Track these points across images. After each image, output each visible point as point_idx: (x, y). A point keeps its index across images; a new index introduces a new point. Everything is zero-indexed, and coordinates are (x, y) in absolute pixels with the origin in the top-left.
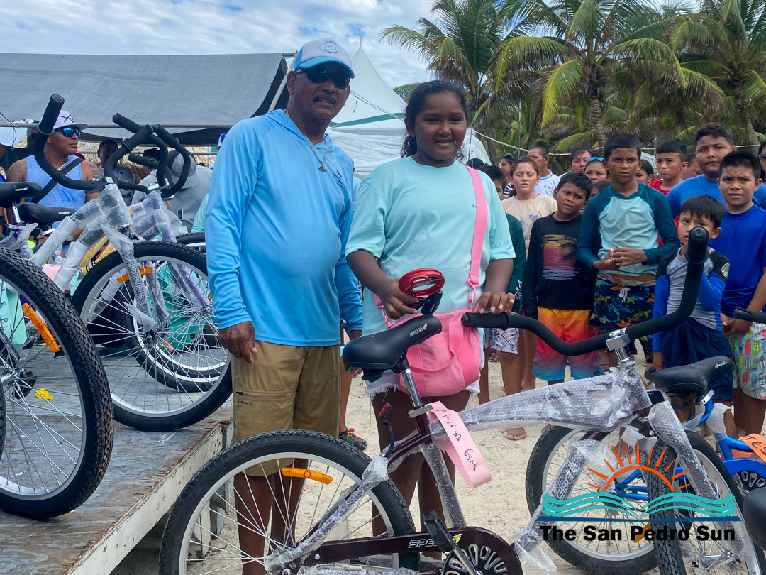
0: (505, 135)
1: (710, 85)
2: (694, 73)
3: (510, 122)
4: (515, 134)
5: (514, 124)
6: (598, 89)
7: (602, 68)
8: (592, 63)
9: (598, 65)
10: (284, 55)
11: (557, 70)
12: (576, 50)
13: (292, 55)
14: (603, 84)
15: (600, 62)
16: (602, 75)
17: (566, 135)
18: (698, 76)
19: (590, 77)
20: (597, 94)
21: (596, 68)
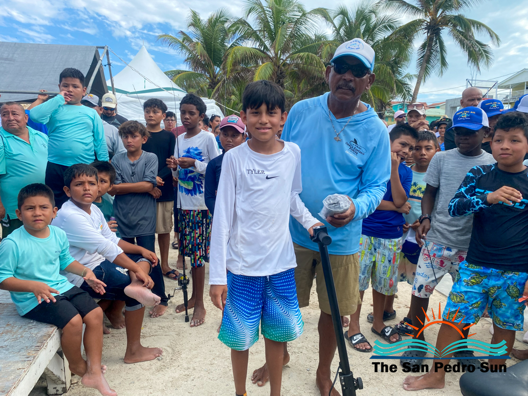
0: (228, 103)
3: (231, 96)
4: (234, 103)
5: (233, 97)
6: (281, 80)
7: (283, 68)
8: (278, 65)
9: (281, 66)
10: (98, 47)
11: (260, 68)
13: (103, 48)
14: (283, 77)
15: (282, 65)
16: (283, 72)
19: (277, 73)
20: (280, 83)
21: (280, 68)
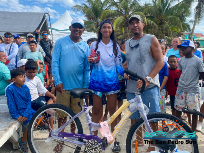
1: (155, 24)
2: (151, 21)
8: (126, 17)
10: (45, 13)
12: (122, 14)
13: (47, 13)
15: (128, 17)
17: (120, 35)
18: (152, 22)
19: (126, 21)
